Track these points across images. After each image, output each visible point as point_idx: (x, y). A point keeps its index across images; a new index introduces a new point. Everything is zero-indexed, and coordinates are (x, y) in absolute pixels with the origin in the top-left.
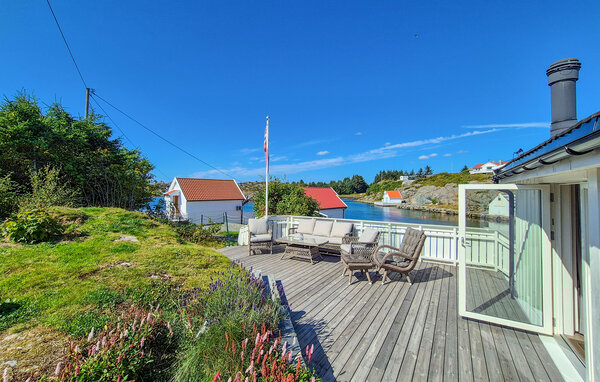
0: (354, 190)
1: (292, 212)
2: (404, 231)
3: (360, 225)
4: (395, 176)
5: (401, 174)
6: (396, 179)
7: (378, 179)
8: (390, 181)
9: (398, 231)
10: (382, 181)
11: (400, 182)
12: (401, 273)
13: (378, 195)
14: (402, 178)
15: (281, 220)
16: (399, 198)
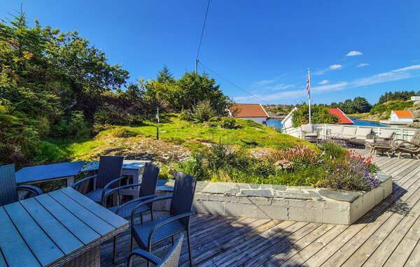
0: (356, 110)
1: (322, 122)
2: (413, 134)
3: (377, 130)
4: (405, 96)
5: (413, 94)
6: (406, 99)
7: (383, 100)
8: (399, 102)
9: (409, 134)
10: (388, 102)
11: (412, 103)
12: (412, 153)
13: (384, 114)
14: (413, 98)
15: (319, 126)
16: (410, 116)
